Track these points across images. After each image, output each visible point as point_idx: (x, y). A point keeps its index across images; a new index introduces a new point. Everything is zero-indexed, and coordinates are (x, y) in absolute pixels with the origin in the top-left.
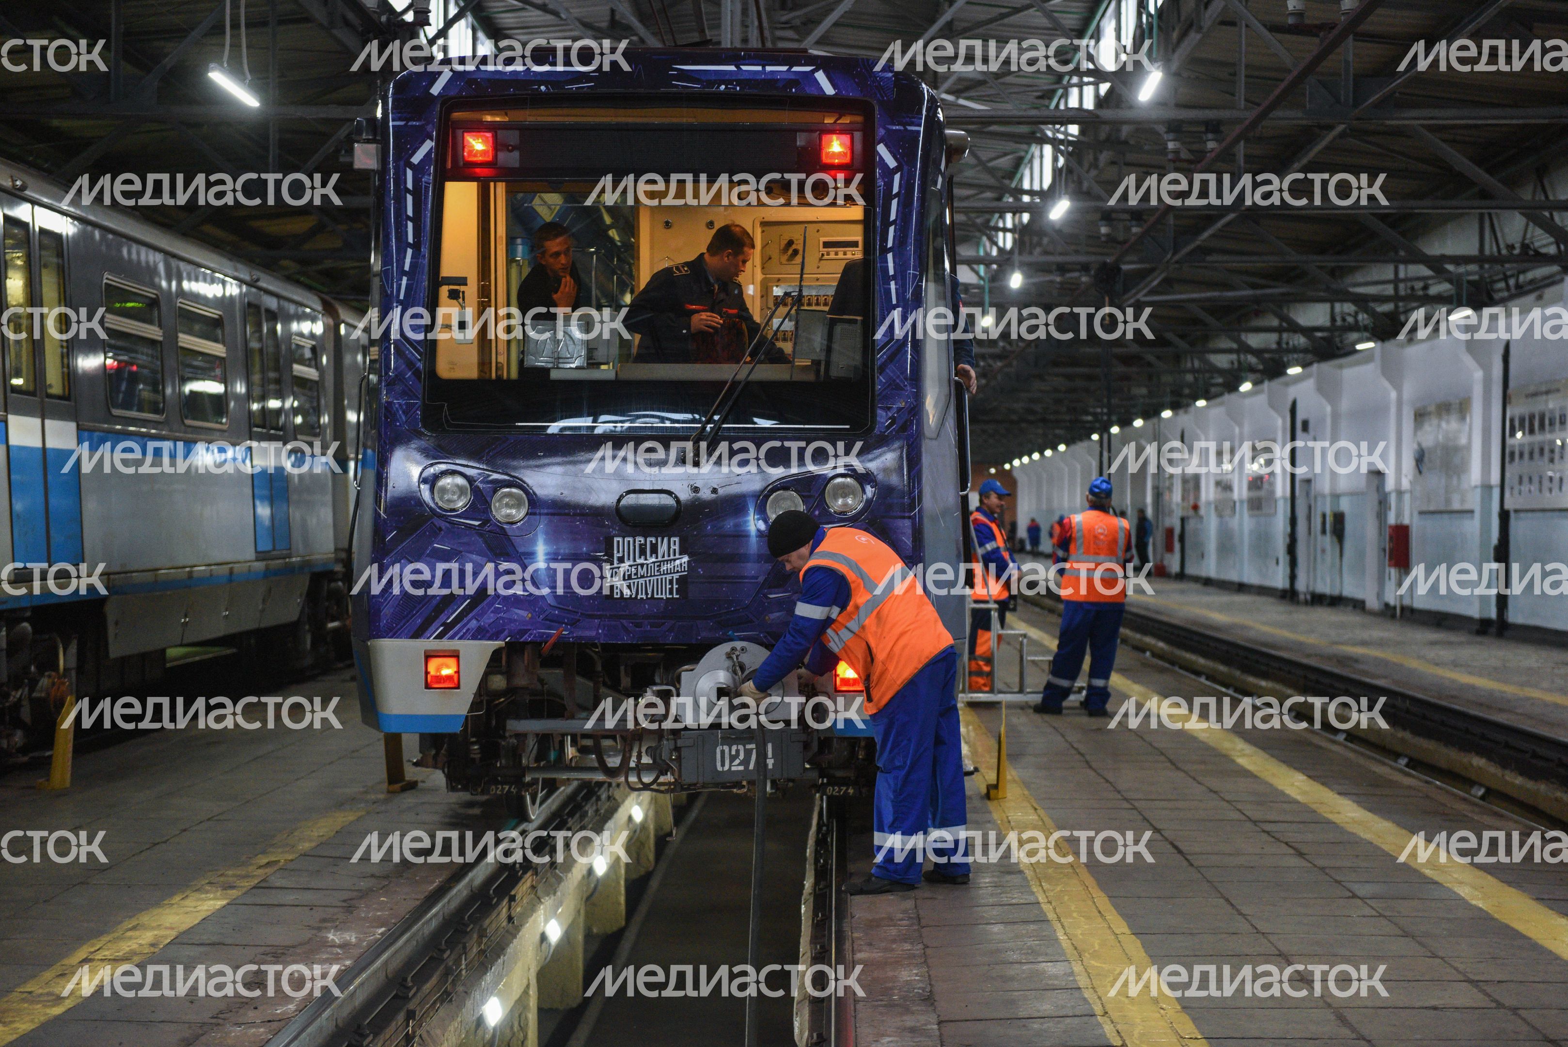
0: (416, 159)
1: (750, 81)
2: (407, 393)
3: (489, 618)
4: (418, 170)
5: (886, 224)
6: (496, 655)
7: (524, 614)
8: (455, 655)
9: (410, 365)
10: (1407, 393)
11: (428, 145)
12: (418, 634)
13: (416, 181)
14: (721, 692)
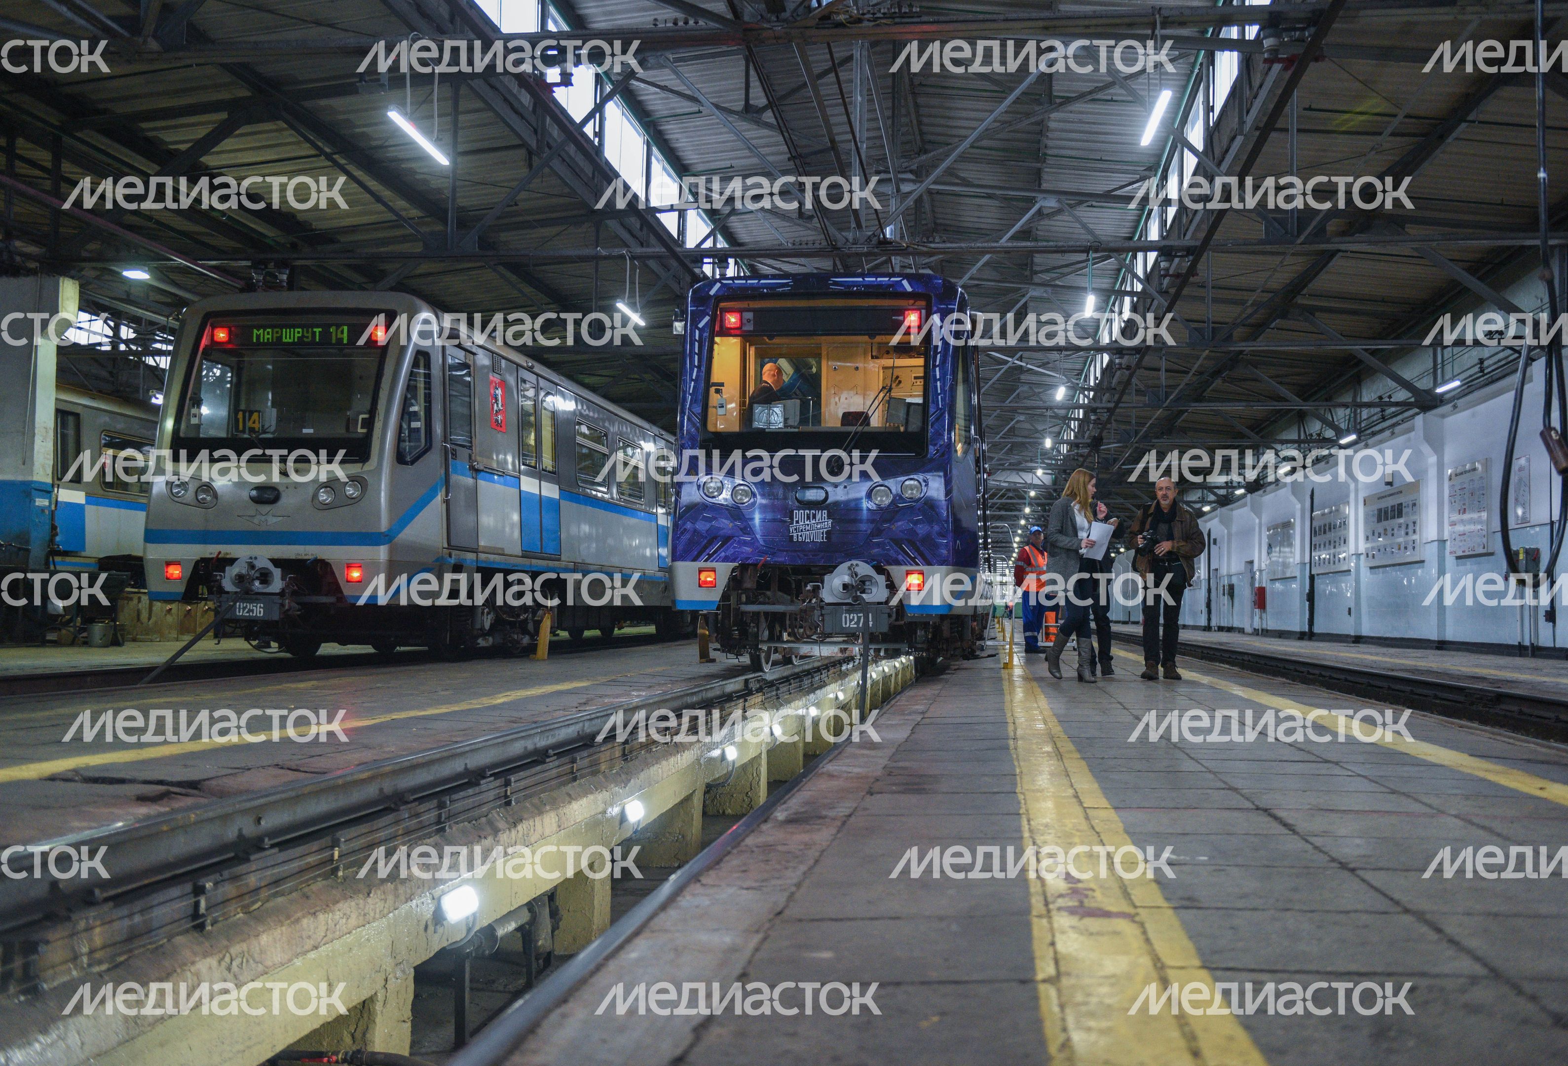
0: (701, 325)
1: (869, 285)
2: (693, 439)
3: (730, 552)
4: (701, 331)
5: (936, 353)
6: (734, 570)
7: (747, 549)
8: (713, 570)
9: (694, 425)
11: (707, 318)
12: (695, 559)
13: (700, 336)
14: (845, 586)
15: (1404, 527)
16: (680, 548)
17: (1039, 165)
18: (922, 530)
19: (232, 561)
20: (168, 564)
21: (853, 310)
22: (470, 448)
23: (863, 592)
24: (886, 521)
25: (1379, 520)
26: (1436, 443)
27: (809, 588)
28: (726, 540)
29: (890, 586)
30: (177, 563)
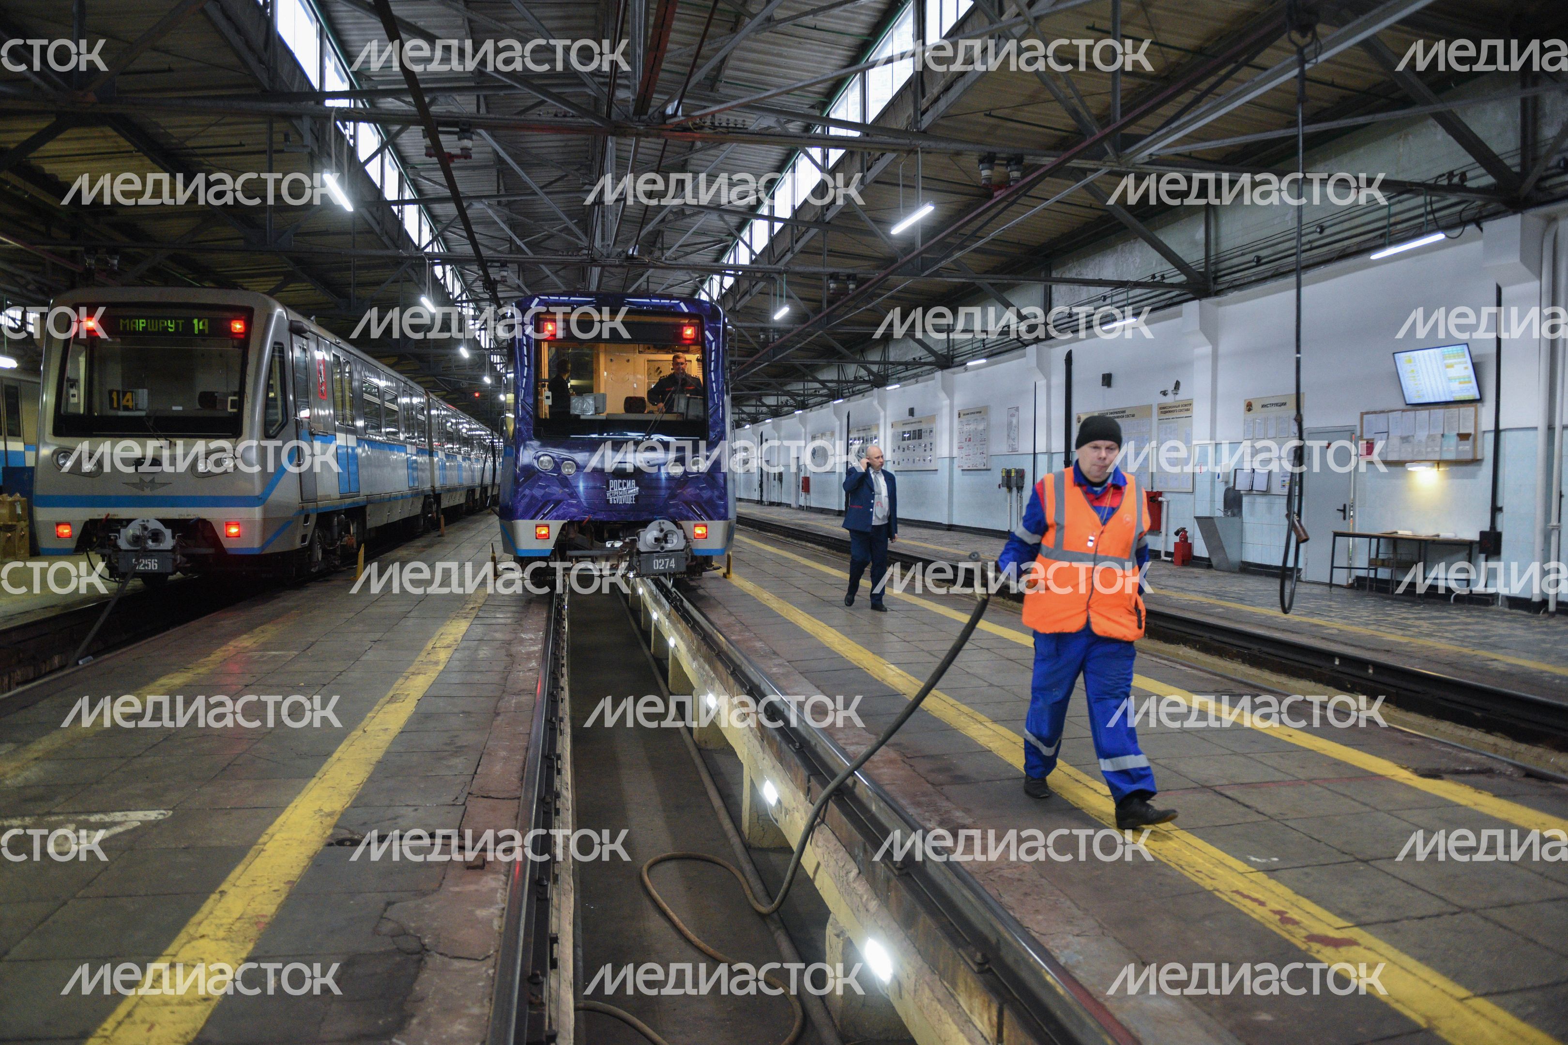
1: (655, 306)
2: (528, 424)
3: (561, 512)
4: (528, 337)
5: (711, 361)
6: (564, 525)
7: (574, 510)
8: (548, 526)
9: (528, 413)
10: (809, 428)
12: (533, 518)
13: (527, 341)
14: (655, 539)
15: (923, 445)
16: (519, 509)
18: (706, 494)
19: (126, 523)
20: (58, 524)
23: (666, 542)
24: (678, 487)
25: (904, 439)
26: (949, 391)
27: (627, 540)
28: (557, 503)
29: (685, 537)
30: (68, 524)
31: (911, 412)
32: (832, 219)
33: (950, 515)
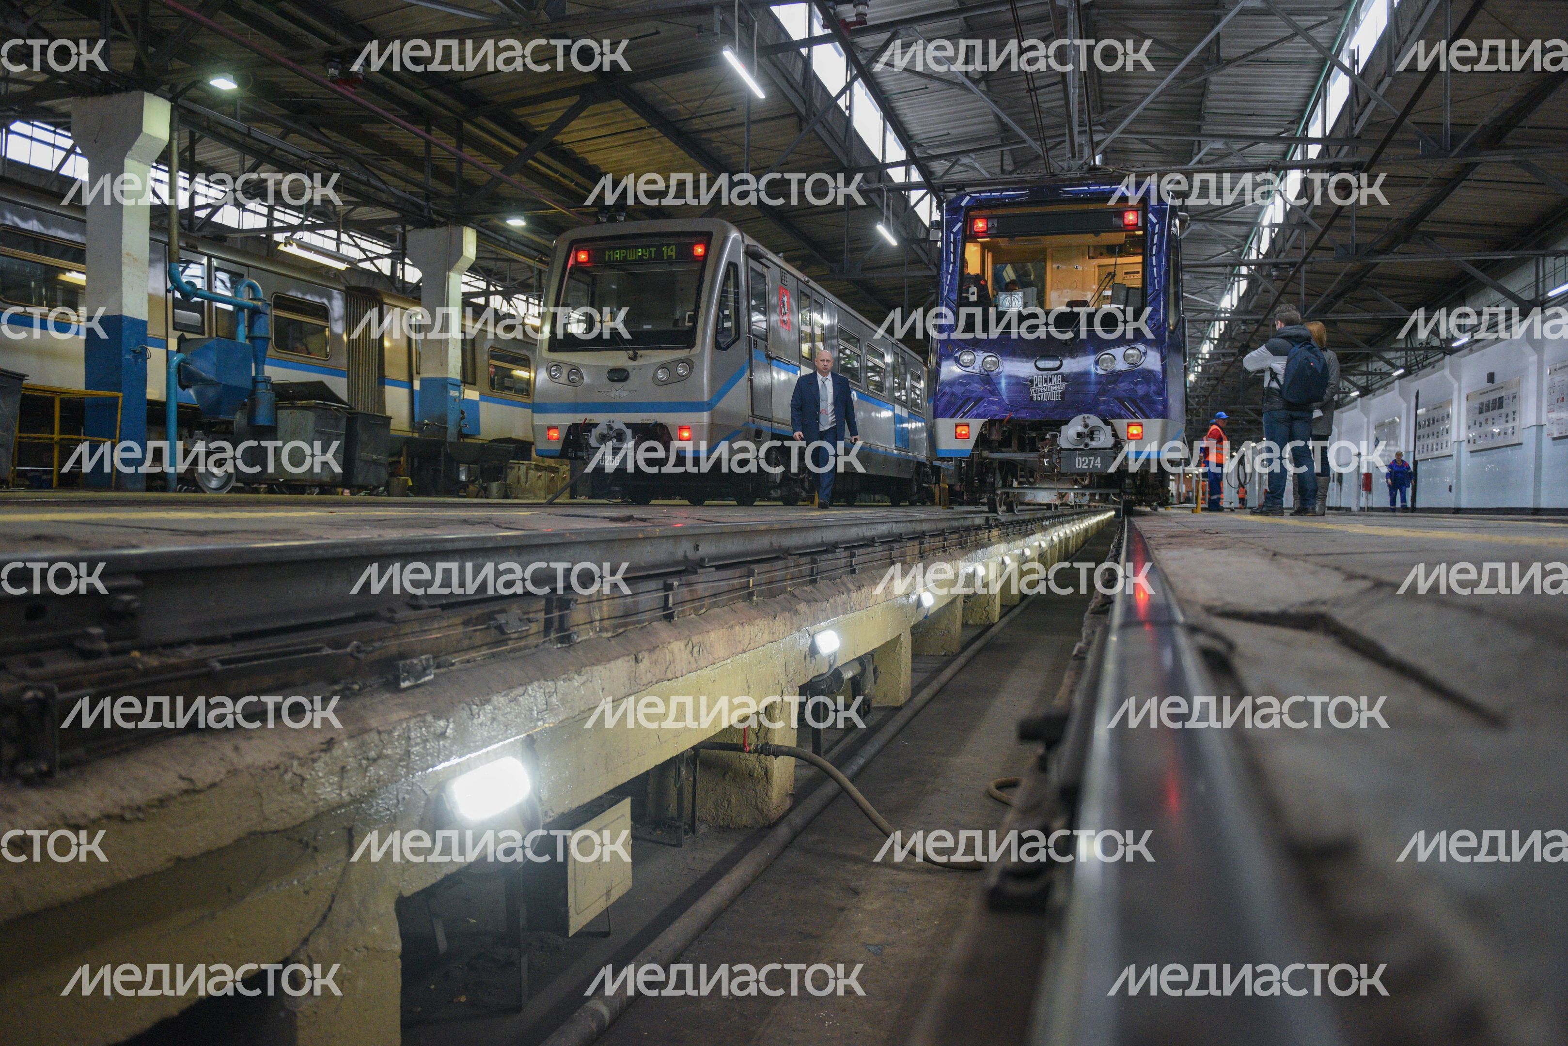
0: (955, 230)
1: (1093, 193)
3: (981, 410)
4: (955, 234)
5: (1152, 245)
6: (984, 424)
7: (995, 408)
8: (968, 425)
10: (1372, 417)
11: (960, 224)
12: (952, 416)
13: (955, 238)
14: (1079, 435)
15: (1504, 416)
16: (940, 408)
17: (1197, 123)
18: (1141, 390)
19: (595, 425)
20: (549, 428)
21: (1082, 213)
22: (766, 340)
23: (1092, 439)
24: (1110, 383)
25: (1481, 412)
26: (1537, 345)
27: (1048, 436)
28: (978, 400)
29: (1115, 435)
30: (556, 428)
31: (1491, 378)
32: (1360, 133)
33: (1537, 495)
